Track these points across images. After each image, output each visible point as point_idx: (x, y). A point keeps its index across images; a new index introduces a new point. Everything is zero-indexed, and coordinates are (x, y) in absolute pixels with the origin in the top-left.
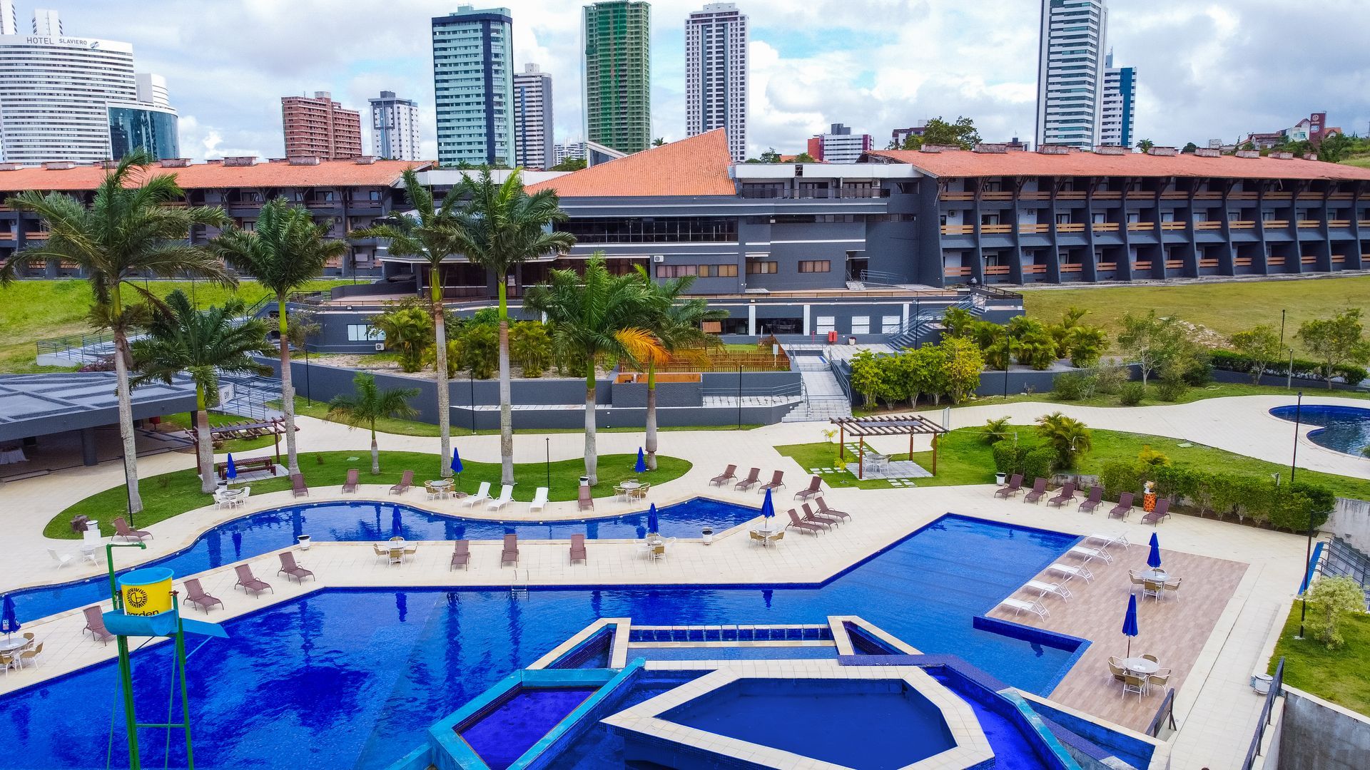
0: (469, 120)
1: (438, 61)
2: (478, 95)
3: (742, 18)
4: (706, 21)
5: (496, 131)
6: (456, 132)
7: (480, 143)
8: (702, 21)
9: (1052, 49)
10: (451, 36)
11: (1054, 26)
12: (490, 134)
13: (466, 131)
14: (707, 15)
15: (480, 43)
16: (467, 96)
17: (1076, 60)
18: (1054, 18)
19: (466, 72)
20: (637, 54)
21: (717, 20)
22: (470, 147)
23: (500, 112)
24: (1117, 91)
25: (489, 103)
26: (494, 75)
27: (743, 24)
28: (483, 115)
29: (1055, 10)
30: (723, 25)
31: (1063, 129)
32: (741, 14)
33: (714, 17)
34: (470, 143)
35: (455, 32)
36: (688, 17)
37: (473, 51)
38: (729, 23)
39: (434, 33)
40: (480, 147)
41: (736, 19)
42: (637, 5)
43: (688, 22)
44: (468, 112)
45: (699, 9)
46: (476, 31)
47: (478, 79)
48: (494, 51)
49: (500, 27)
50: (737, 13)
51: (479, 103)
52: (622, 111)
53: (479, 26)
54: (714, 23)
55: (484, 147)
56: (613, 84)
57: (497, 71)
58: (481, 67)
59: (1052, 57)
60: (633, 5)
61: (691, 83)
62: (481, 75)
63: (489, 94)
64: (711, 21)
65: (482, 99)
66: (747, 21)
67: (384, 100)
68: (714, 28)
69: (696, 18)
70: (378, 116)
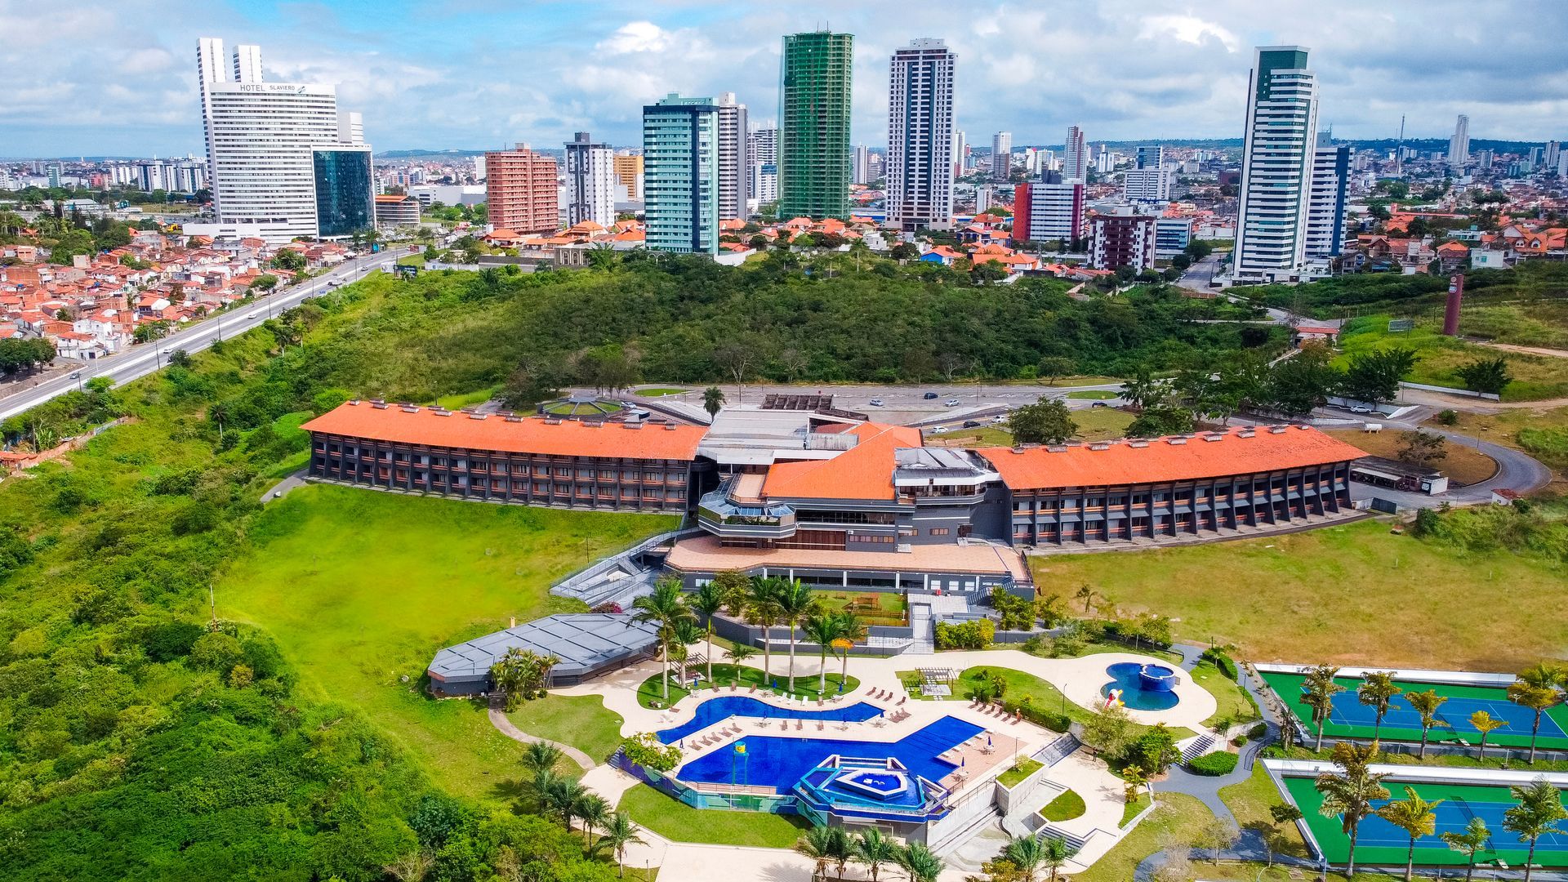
0: (675, 204)
1: (647, 147)
2: (685, 182)
3: (950, 57)
4: (912, 58)
5: (701, 216)
6: (662, 215)
7: (686, 227)
8: (908, 58)
9: (1256, 143)
10: (661, 124)
11: (1259, 119)
12: (695, 219)
13: (673, 215)
14: (913, 52)
15: (689, 132)
16: (675, 182)
17: (1280, 154)
18: (1260, 112)
19: (675, 159)
20: (839, 89)
21: (924, 57)
22: (676, 230)
23: (705, 198)
24: (1333, 172)
25: (695, 189)
26: (701, 163)
27: (951, 63)
28: (689, 201)
29: (1261, 104)
30: (930, 63)
31: (1264, 223)
32: (949, 52)
33: (921, 54)
34: (676, 227)
35: (665, 120)
36: (894, 54)
37: (682, 139)
38: (937, 61)
39: (645, 120)
40: (686, 231)
41: (944, 57)
42: (841, 37)
43: (893, 59)
44: (675, 197)
45: (906, 45)
46: (685, 120)
47: (685, 166)
48: (701, 140)
49: (708, 117)
50: (945, 51)
51: (686, 189)
52: (819, 147)
53: (688, 116)
54: (921, 61)
55: (690, 231)
56: (811, 120)
57: (704, 159)
58: (689, 155)
60: (835, 37)
61: (894, 123)
62: (689, 163)
63: (695, 181)
64: (917, 58)
65: (689, 186)
66: (955, 60)
67: (579, 143)
68: (920, 66)
69: (902, 55)
70: (572, 160)
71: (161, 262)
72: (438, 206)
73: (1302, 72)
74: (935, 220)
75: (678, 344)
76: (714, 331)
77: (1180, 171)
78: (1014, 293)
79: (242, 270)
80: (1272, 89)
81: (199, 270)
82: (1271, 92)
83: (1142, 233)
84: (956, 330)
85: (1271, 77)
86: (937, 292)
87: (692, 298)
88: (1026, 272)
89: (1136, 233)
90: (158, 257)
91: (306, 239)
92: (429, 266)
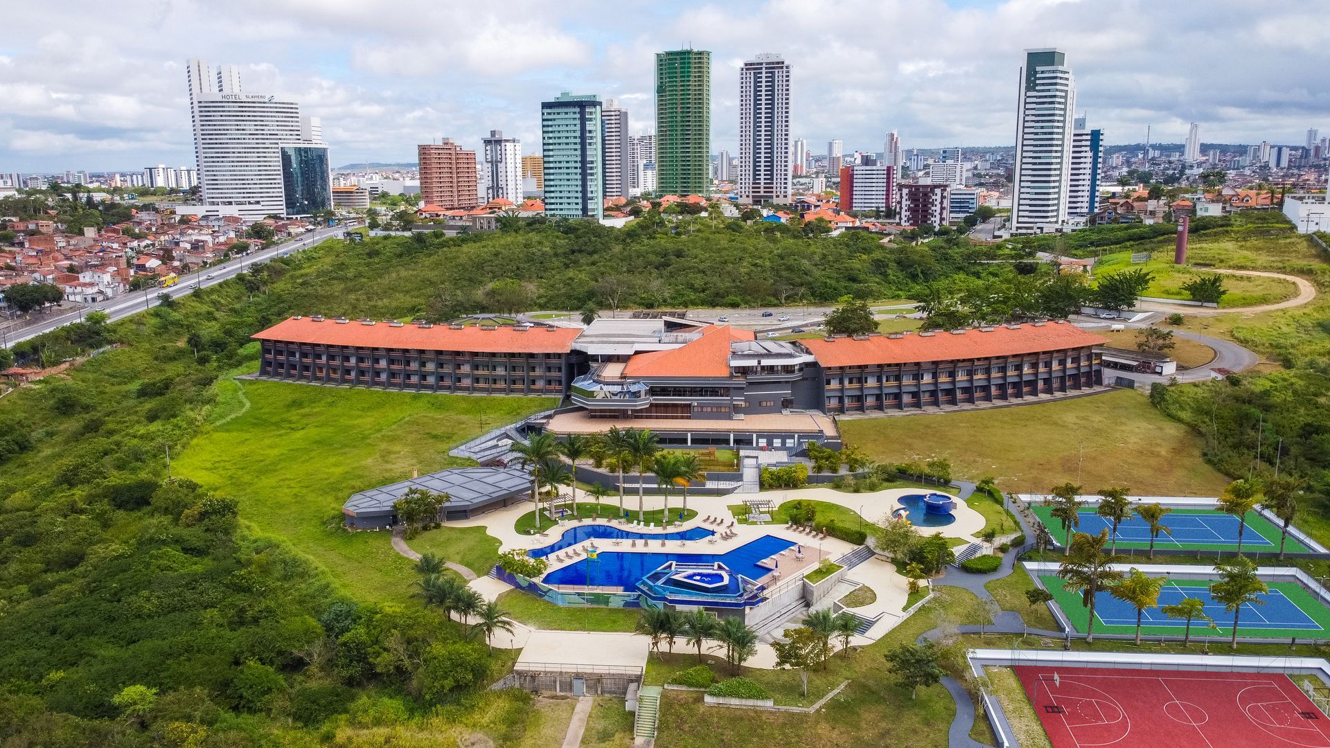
0: (568, 180)
1: (546, 135)
2: (576, 162)
3: (787, 67)
4: (757, 69)
5: (589, 189)
6: (558, 189)
7: (577, 198)
8: (754, 69)
9: (1026, 124)
10: (556, 117)
11: (1028, 106)
12: (584, 191)
13: (566, 189)
14: (758, 64)
15: (578, 122)
16: (568, 162)
17: (1045, 133)
18: (1028, 100)
19: (567, 144)
20: (700, 94)
21: (766, 68)
22: (569, 201)
23: (592, 174)
24: (1088, 149)
25: (584, 168)
26: (588, 147)
27: (788, 72)
28: (579, 177)
29: (1029, 94)
30: (771, 73)
31: (1034, 188)
32: (786, 63)
33: (764, 65)
34: (569, 198)
35: (559, 113)
36: (743, 66)
37: (573, 128)
38: (776, 71)
39: (543, 114)
40: (577, 201)
41: (782, 68)
42: (700, 53)
43: (742, 69)
44: (568, 174)
45: (753, 59)
46: (575, 113)
47: (576, 150)
48: (588, 128)
49: (593, 110)
50: (783, 63)
51: (576, 168)
53: (577, 110)
54: (764, 71)
55: (580, 201)
56: (679, 119)
57: (590, 144)
58: (578, 140)
59: (1026, 130)
60: (696, 54)
62: (578, 147)
63: (584, 161)
64: (761, 68)
65: (579, 165)
66: (791, 70)
67: (493, 139)
68: (764, 75)
69: (749, 66)
70: (489, 152)
71: (156, 233)
72: (385, 195)
73: (1060, 68)
74: (778, 196)
75: (569, 284)
76: (598, 274)
77: (975, 168)
78: (837, 242)
79: (222, 239)
80: (1038, 82)
81: (187, 238)
82: (1037, 85)
83: (938, 198)
84: (789, 268)
85: (1036, 72)
86: (775, 241)
87: (580, 251)
88: (847, 228)
89: (934, 197)
90: (154, 229)
91: (276, 217)
92: (372, 233)
